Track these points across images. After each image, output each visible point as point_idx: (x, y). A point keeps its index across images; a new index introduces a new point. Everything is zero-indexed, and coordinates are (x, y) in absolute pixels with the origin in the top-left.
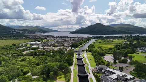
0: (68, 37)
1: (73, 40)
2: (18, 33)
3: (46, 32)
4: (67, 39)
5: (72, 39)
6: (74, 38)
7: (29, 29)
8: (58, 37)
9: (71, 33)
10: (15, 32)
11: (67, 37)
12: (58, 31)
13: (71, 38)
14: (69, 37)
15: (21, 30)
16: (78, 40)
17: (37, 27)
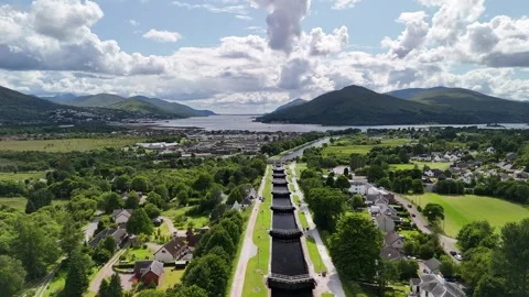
0: (251, 131)
1: (266, 139)
2: (81, 119)
3: (171, 118)
4: (246, 137)
5: (264, 136)
6: (270, 134)
7: (114, 107)
8: (219, 132)
9: (259, 120)
10: (71, 115)
11: (247, 132)
12: (212, 113)
13: (258, 134)
14: (253, 133)
15: (88, 111)
16: (279, 138)
17: (139, 99)
